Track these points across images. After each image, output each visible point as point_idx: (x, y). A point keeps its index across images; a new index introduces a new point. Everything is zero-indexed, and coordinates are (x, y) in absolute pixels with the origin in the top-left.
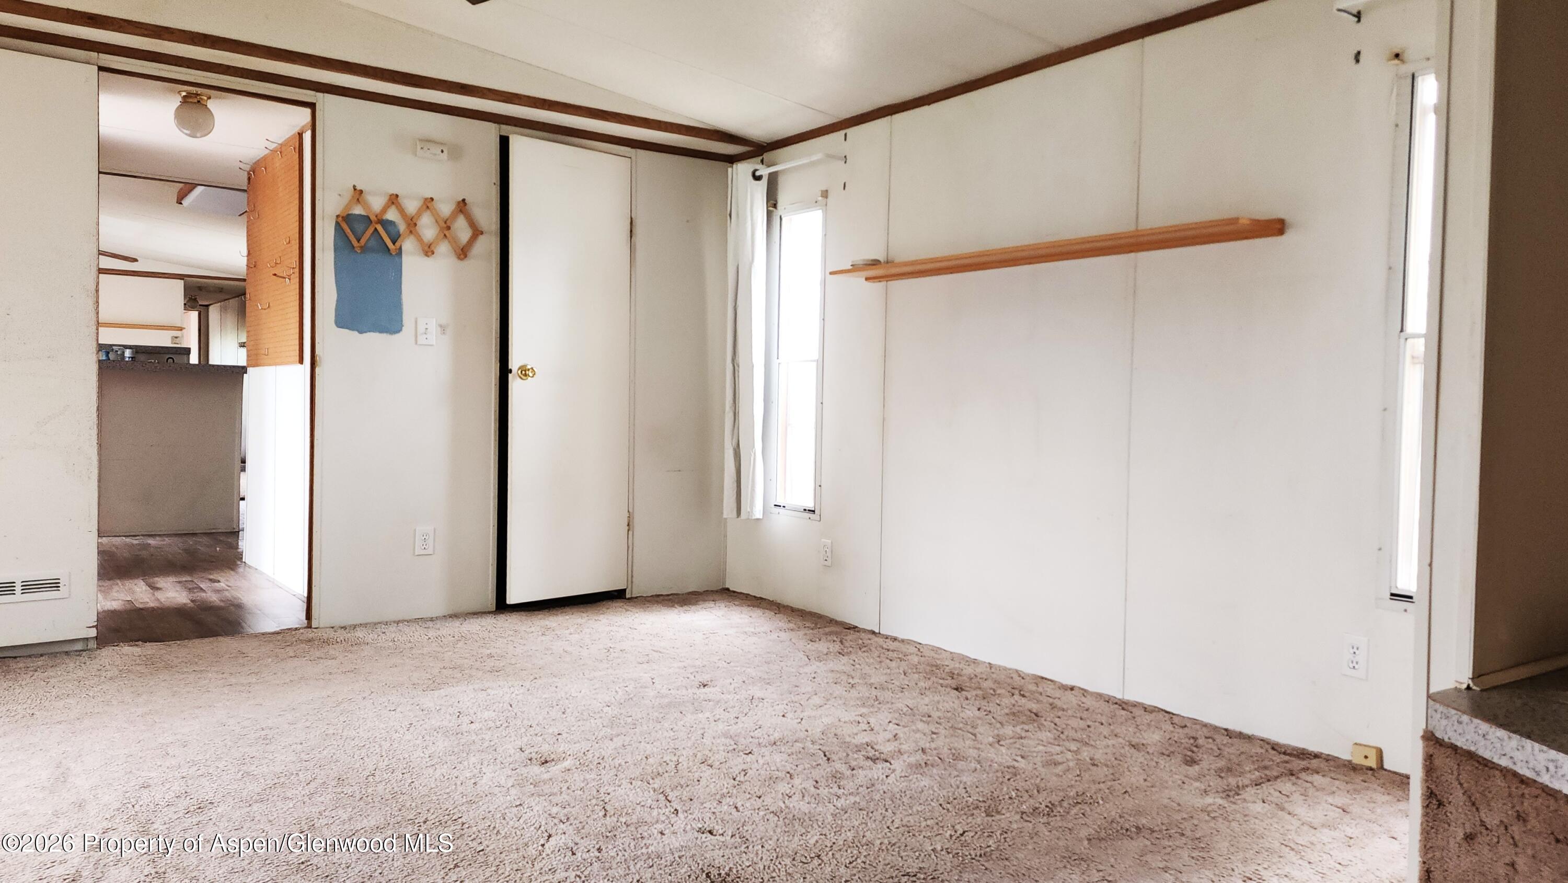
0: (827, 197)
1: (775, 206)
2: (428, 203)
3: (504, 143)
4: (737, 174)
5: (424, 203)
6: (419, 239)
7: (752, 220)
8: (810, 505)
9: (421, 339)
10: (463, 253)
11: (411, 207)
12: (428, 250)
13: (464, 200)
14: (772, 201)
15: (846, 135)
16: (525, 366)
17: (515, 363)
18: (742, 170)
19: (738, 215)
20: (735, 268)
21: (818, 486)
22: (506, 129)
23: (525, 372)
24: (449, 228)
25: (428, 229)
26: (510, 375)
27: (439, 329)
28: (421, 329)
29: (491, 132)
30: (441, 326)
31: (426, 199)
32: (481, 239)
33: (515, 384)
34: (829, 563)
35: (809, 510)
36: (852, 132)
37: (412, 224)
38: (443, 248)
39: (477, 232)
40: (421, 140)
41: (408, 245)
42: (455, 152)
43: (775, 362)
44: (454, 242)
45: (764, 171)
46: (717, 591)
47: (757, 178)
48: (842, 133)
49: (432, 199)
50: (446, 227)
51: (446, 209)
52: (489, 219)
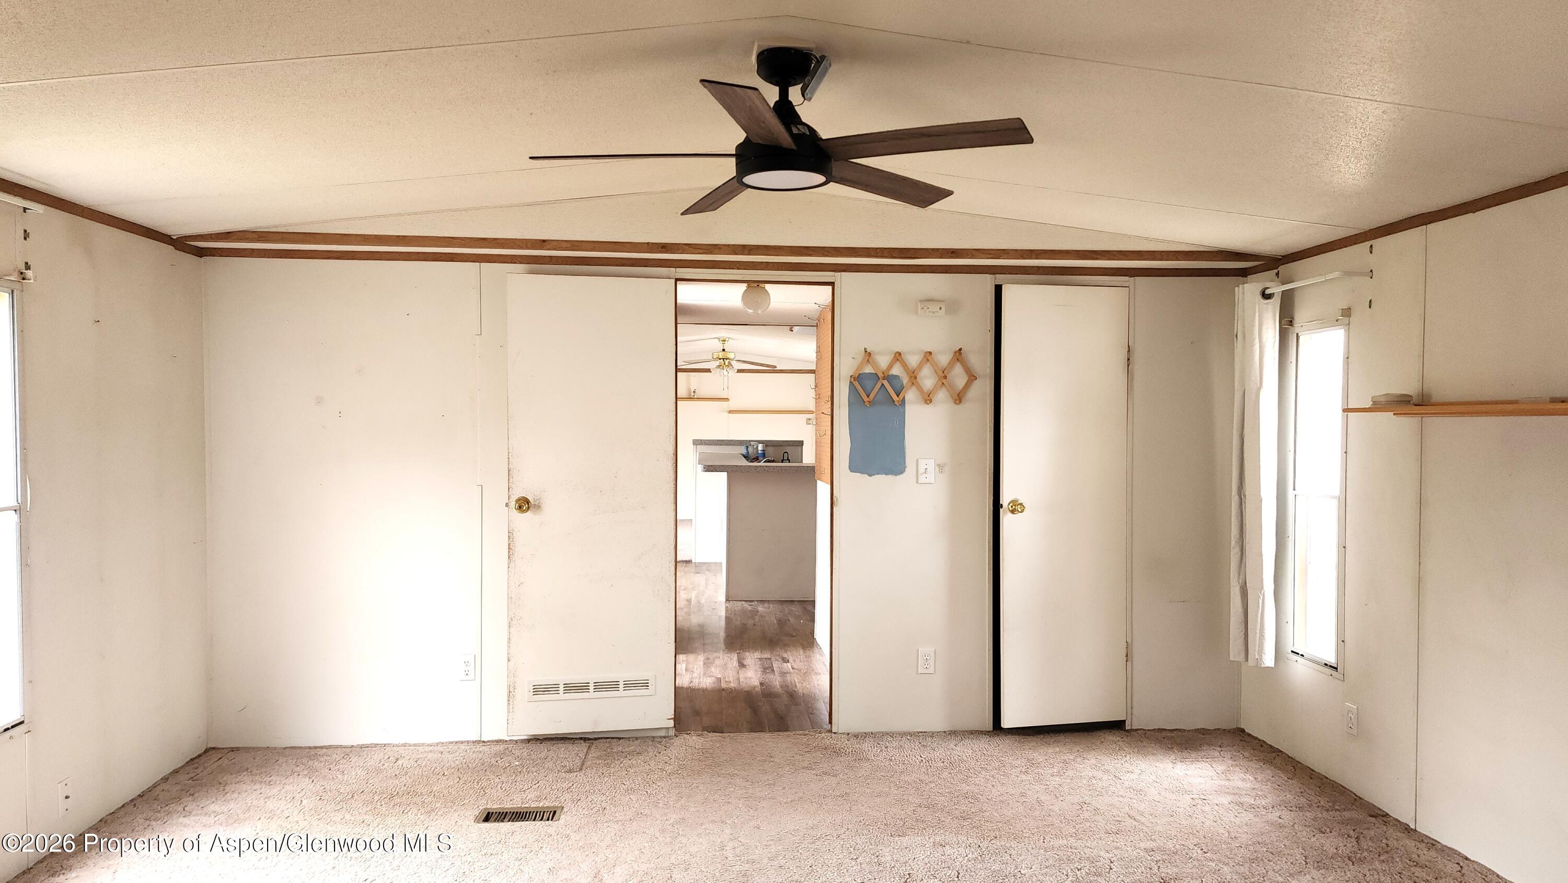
0: (1349, 316)
1: (1291, 323)
2: (928, 356)
3: (998, 290)
4: (1243, 293)
5: (925, 356)
6: (920, 389)
7: (1260, 341)
8: (1332, 660)
9: (922, 479)
10: (959, 398)
11: (913, 361)
12: (928, 399)
13: (960, 350)
14: (1287, 320)
15: (1371, 246)
16: (1017, 501)
17: (1006, 498)
18: (1249, 290)
19: (1244, 336)
20: (1242, 392)
21: (1341, 641)
22: (1000, 279)
23: (1017, 507)
24: (945, 377)
25: (928, 380)
26: (1001, 509)
27: (937, 468)
28: (921, 470)
29: (987, 283)
30: (939, 465)
31: (926, 353)
32: (977, 384)
33: (1006, 519)
34: (1355, 732)
35: (1330, 666)
36: (1378, 243)
37: (913, 376)
38: (942, 395)
39: (972, 377)
40: (920, 301)
41: (910, 395)
42: (952, 306)
43: (1290, 493)
44: (951, 388)
45: (1277, 289)
46: (1229, 731)
47: (1266, 296)
48: (1368, 244)
49: (930, 353)
50: (943, 376)
51: (944, 359)
52: (984, 365)
